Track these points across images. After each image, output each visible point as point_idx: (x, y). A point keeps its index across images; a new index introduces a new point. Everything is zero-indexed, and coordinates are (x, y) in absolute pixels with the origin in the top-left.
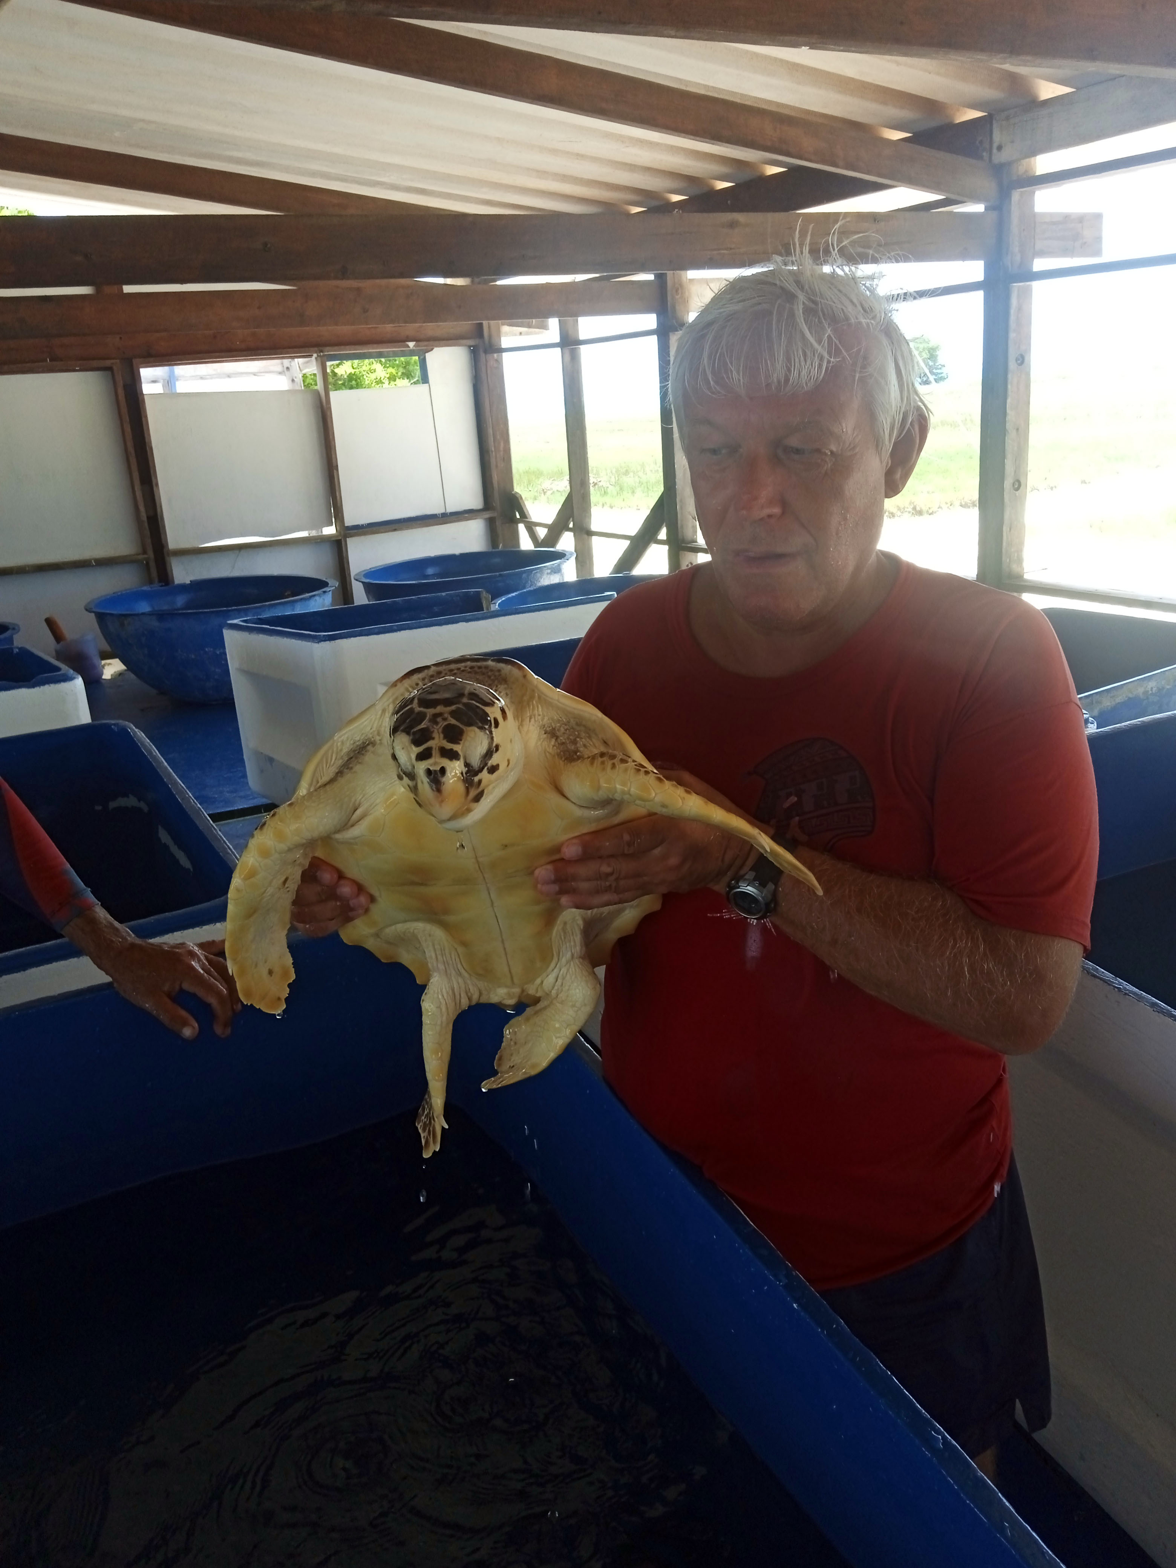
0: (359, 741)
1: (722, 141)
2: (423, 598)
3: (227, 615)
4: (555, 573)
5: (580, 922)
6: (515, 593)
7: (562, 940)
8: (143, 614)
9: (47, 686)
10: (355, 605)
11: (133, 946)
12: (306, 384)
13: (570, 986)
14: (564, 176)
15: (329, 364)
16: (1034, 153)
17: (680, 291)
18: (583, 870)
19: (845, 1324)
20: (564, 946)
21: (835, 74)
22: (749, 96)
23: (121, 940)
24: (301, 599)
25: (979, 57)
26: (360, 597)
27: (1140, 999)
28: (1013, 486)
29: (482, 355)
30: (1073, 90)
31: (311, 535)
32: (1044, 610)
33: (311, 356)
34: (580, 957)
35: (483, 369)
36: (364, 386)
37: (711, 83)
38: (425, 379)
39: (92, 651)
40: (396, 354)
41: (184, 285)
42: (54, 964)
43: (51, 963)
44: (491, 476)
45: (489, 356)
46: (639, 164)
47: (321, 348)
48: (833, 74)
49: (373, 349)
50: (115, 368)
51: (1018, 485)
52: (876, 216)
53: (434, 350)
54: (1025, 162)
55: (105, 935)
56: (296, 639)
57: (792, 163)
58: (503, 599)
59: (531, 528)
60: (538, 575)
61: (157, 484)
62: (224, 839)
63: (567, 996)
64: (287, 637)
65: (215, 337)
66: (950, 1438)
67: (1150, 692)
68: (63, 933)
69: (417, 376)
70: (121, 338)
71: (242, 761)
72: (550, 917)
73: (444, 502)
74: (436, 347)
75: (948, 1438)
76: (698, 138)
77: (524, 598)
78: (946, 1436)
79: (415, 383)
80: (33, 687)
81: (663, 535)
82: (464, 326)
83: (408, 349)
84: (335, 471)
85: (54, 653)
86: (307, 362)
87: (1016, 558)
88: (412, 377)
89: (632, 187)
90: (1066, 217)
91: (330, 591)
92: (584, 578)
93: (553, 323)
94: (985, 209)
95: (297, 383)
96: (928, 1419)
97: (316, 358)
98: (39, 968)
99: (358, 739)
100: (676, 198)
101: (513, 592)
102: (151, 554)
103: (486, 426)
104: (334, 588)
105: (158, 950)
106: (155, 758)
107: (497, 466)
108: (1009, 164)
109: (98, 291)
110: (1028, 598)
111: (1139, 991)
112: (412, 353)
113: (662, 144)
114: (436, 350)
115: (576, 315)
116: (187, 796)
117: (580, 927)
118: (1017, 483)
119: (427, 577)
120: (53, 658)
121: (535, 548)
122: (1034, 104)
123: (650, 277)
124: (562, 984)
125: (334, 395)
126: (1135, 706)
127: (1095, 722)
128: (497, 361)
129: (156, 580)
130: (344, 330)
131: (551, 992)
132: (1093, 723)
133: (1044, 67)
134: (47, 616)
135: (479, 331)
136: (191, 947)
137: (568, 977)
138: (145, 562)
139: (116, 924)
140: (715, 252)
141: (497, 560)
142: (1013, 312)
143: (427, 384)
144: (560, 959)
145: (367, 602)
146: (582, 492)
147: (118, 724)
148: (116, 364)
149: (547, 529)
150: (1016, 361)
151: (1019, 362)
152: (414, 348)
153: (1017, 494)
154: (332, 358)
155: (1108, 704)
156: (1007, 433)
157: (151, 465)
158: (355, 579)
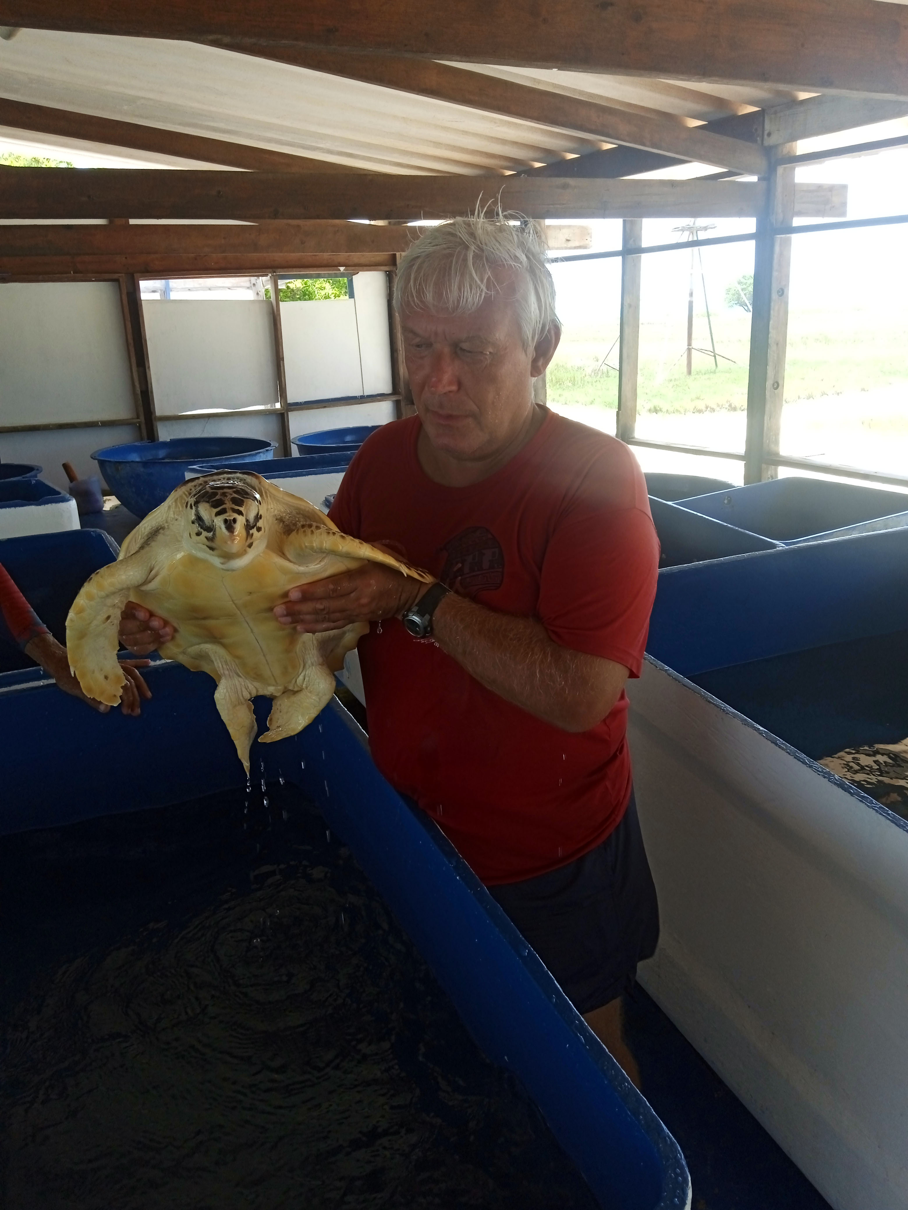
0: (154, 526)
3: (190, 462)
8: (134, 462)
9: (49, 505)
12: (265, 297)
15: (279, 281)
16: (794, 138)
18: (304, 608)
24: (249, 455)
26: (295, 453)
28: (773, 386)
31: (267, 408)
33: (267, 275)
36: (315, 299)
38: (352, 294)
39: (95, 489)
40: (334, 276)
44: (398, 369)
46: (509, 139)
47: (274, 270)
49: (313, 271)
50: (121, 280)
51: (777, 385)
54: (788, 145)
57: (621, 144)
61: (149, 367)
65: (196, 259)
69: (346, 292)
72: (292, 639)
73: (362, 388)
76: (541, 123)
80: (40, 505)
82: (382, 256)
83: (340, 272)
84: (281, 362)
86: (266, 280)
87: (774, 440)
89: (505, 156)
90: (819, 187)
91: (272, 449)
94: (758, 180)
95: (261, 296)
97: (270, 277)
100: (537, 165)
102: (142, 419)
104: (276, 447)
108: (776, 146)
109: (111, 222)
112: (343, 275)
113: (523, 125)
114: (360, 273)
119: (346, 441)
122: (795, 103)
125: (283, 305)
129: (146, 438)
130: (294, 256)
134: (64, 462)
135: (393, 260)
138: (138, 425)
142: (776, 256)
143: (354, 299)
145: (296, 457)
147: (95, 531)
148: (122, 276)
150: (778, 293)
152: (344, 271)
153: (776, 392)
154: (282, 277)
156: (769, 347)
157: (145, 353)
158: (293, 442)
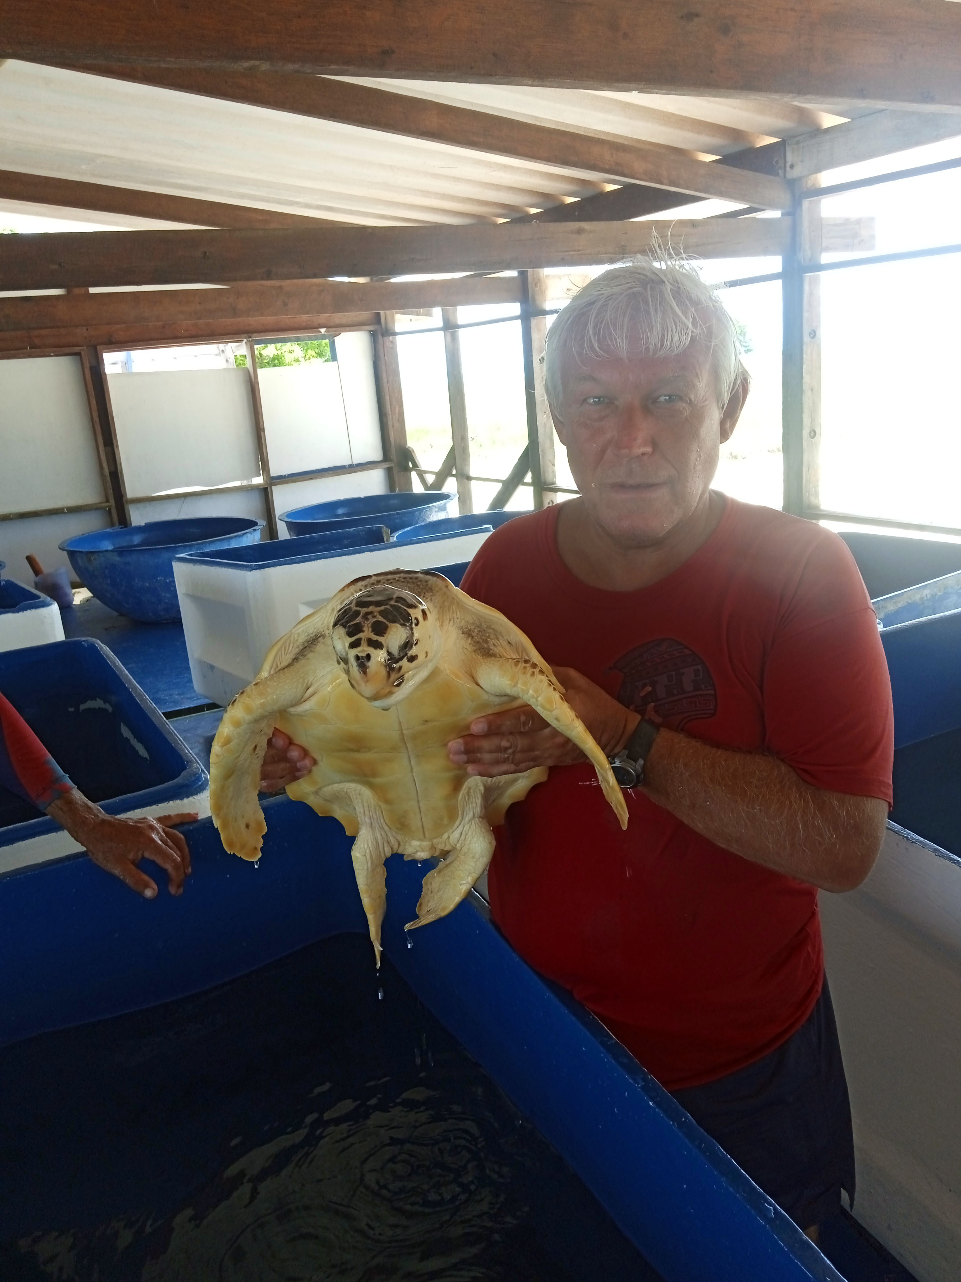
0: (312, 633)
1: (569, 166)
2: (335, 533)
3: (175, 550)
4: (442, 511)
5: (482, 788)
6: (410, 528)
7: (466, 802)
8: (107, 551)
9: (29, 611)
10: (279, 540)
11: (103, 821)
12: (237, 364)
13: (471, 841)
14: (444, 195)
15: (256, 347)
16: (819, 170)
17: (538, 284)
18: (486, 744)
19: (692, 1117)
20: (468, 807)
21: (659, 110)
22: (591, 129)
23: (93, 817)
24: (236, 536)
25: (773, 97)
26: (283, 533)
27: (924, 846)
28: (810, 434)
29: (380, 337)
30: (849, 120)
31: (243, 484)
32: (838, 533)
33: (242, 341)
34: (480, 817)
35: (382, 351)
36: (285, 364)
37: (560, 120)
38: (334, 358)
39: (64, 582)
40: (310, 339)
41: (139, 286)
42: (37, 838)
43: (34, 838)
44: (388, 434)
45: (386, 339)
46: (504, 185)
47: (250, 335)
48: (658, 110)
49: (292, 334)
50: (83, 353)
51: (813, 434)
52: (694, 222)
53: (341, 335)
54: (812, 177)
55: (80, 813)
56: (232, 569)
57: (626, 182)
58: (400, 533)
59: (421, 475)
60: (428, 513)
61: (117, 446)
62: (176, 732)
63: (469, 849)
64: (225, 567)
65: (164, 327)
66: (780, 1208)
67: (926, 598)
68: (46, 812)
69: (328, 355)
70: (87, 330)
71: (188, 669)
72: (457, 783)
73: (350, 456)
74: (343, 332)
75: (778, 1209)
76: (550, 163)
77: (416, 532)
78: (777, 1207)
79: (326, 361)
80: (18, 612)
81: (528, 478)
82: (365, 315)
83: (321, 334)
84: (262, 433)
85: (33, 585)
86: (238, 346)
87: (814, 492)
88: (323, 356)
89: (498, 203)
90: (847, 220)
91: (259, 529)
92: (465, 515)
93: (437, 311)
94: (782, 216)
95: (231, 363)
96: (760, 1193)
97: (246, 343)
98: (24, 842)
99: (312, 632)
100: (533, 211)
101: (408, 527)
102: (112, 502)
103: (384, 393)
104: (262, 526)
105: (124, 824)
106: (117, 667)
107: (393, 426)
108: (800, 179)
109: (69, 292)
110: (824, 524)
111: (923, 839)
112: (324, 337)
113: (522, 168)
114: (343, 334)
115: (455, 304)
116: (145, 698)
117: (481, 792)
118: (813, 432)
119: (337, 516)
120: (33, 588)
121: (425, 491)
122: (817, 132)
123: (513, 273)
124: (465, 839)
125: (260, 372)
126: (912, 609)
127: (882, 623)
128: (392, 342)
129: (117, 524)
130: (269, 320)
131: (456, 845)
132: (879, 624)
133: (825, 104)
134: (28, 554)
135: (377, 319)
136: (151, 822)
137: (470, 832)
138: (107, 509)
139: (90, 803)
140: (566, 253)
141: (394, 502)
142: (805, 297)
143: (336, 362)
144: (464, 817)
145: (290, 538)
146: (462, 445)
147: (87, 640)
148: (84, 350)
149: (435, 476)
150: (810, 335)
151: (811, 336)
152: (325, 333)
153: (813, 441)
154: (259, 342)
155: (892, 608)
156: (803, 393)
157: (112, 431)
158: (279, 519)
